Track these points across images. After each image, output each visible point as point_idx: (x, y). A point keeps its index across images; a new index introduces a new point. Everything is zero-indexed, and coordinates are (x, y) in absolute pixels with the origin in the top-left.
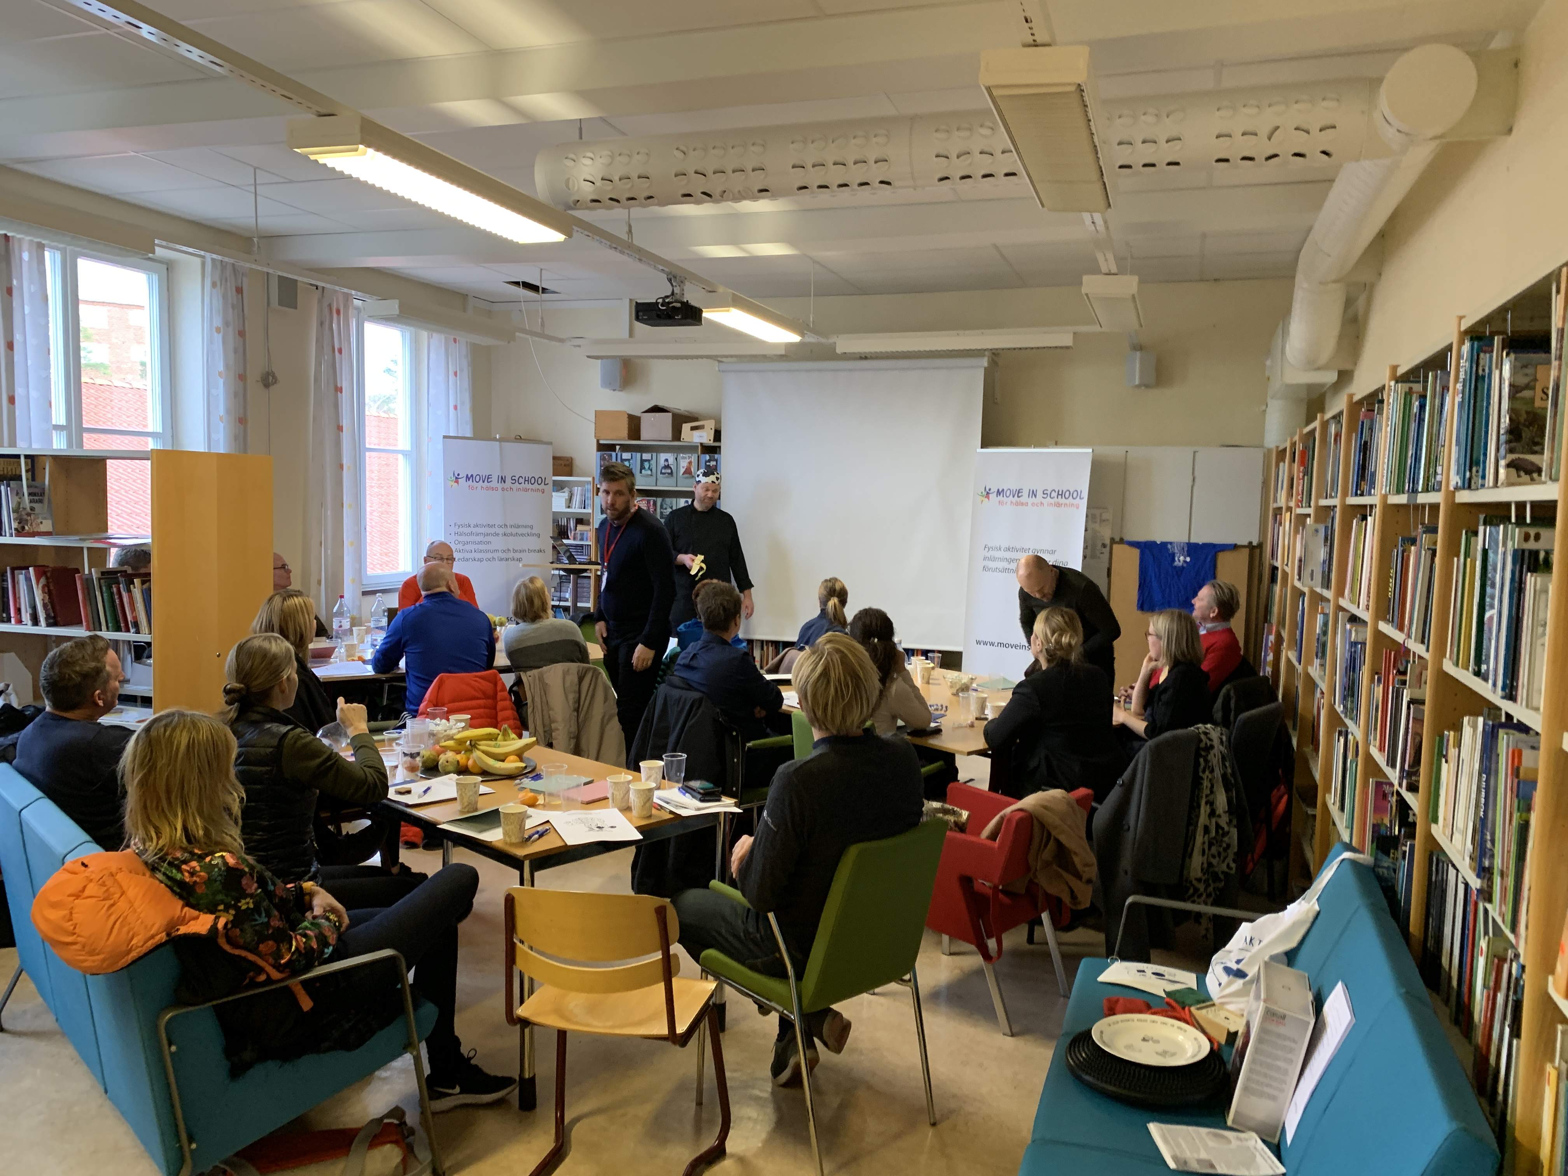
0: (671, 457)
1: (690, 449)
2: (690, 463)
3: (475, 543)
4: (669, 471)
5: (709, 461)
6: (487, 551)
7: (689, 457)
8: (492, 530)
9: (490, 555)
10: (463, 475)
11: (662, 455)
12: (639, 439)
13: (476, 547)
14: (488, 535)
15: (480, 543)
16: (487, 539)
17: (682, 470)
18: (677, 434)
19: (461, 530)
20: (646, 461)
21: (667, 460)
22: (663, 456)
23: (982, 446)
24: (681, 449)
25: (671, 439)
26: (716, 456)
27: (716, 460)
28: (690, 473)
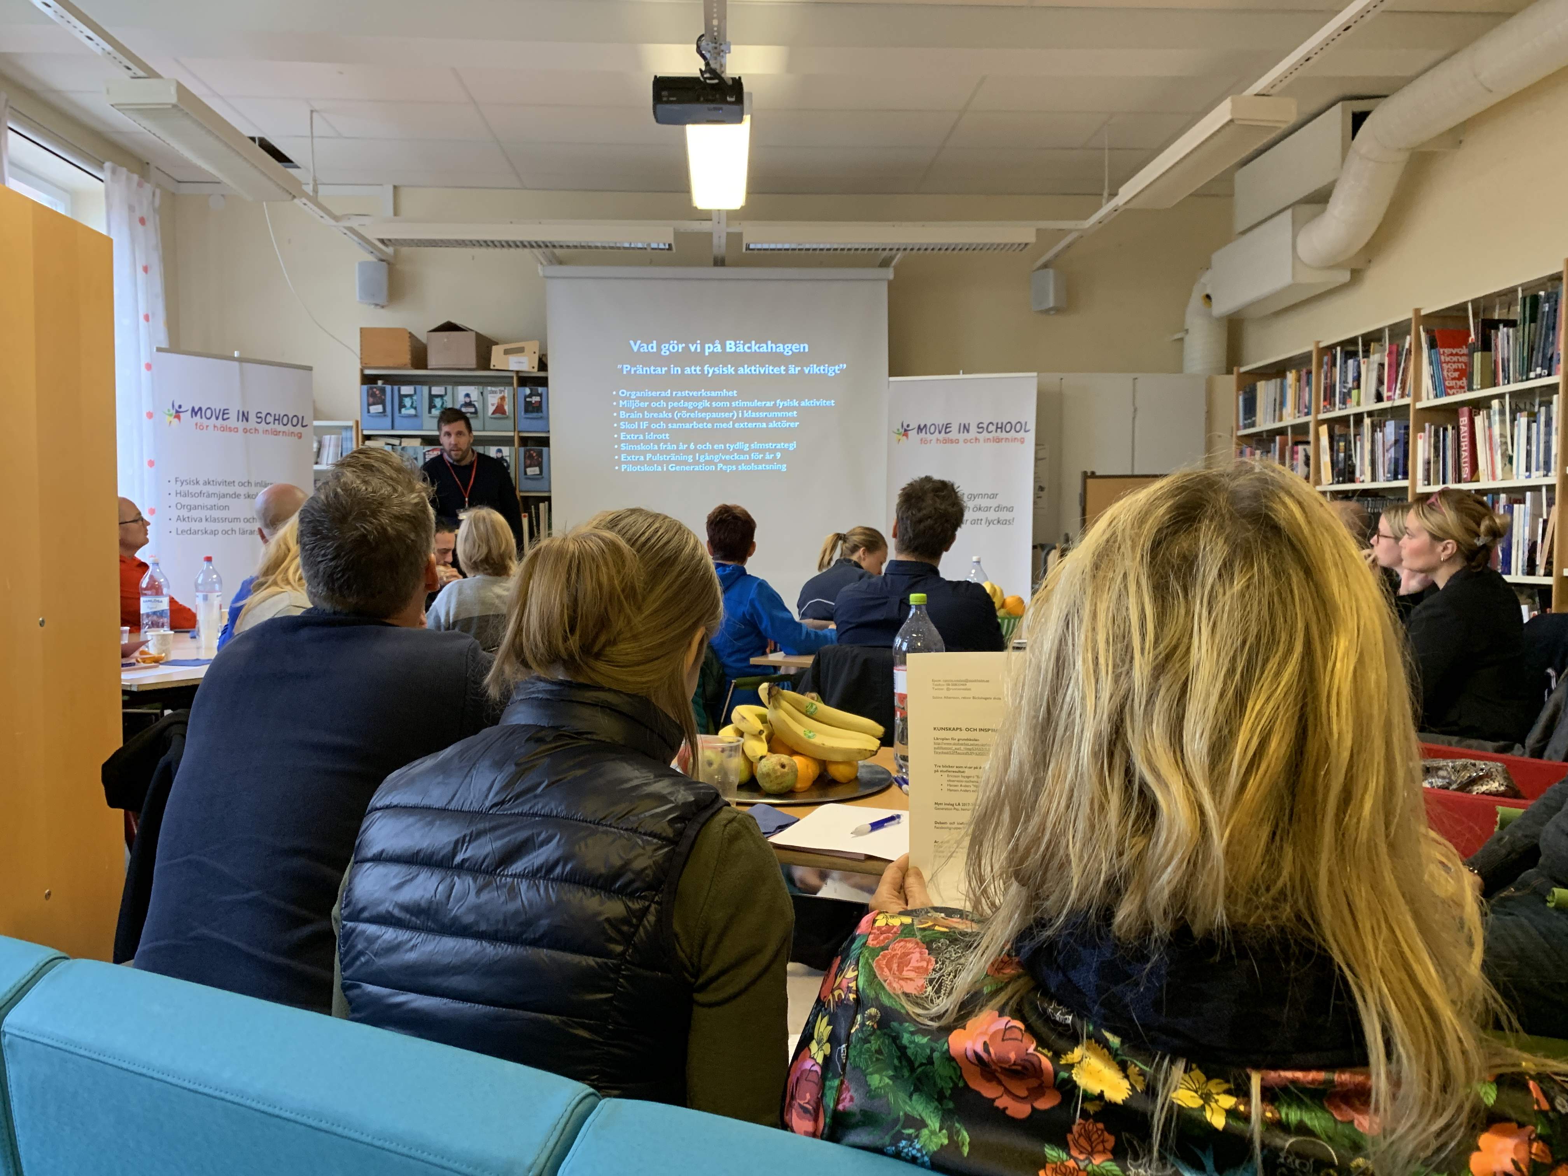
0: (474, 392)
1: (502, 380)
2: (503, 398)
3: (203, 507)
4: (473, 410)
6: (224, 520)
8: (230, 490)
9: (227, 526)
10: (187, 407)
12: (425, 367)
13: (208, 513)
14: (224, 496)
15: (212, 508)
16: (223, 502)
18: (484, 361)
19: (186, 488)
20: (437, 396)
22: (462, 390)
23: (891, 375)
24: (489, 380)
25: (474, 366)
26: (540, 390)
27: (540, 395)
28: (504, 412)
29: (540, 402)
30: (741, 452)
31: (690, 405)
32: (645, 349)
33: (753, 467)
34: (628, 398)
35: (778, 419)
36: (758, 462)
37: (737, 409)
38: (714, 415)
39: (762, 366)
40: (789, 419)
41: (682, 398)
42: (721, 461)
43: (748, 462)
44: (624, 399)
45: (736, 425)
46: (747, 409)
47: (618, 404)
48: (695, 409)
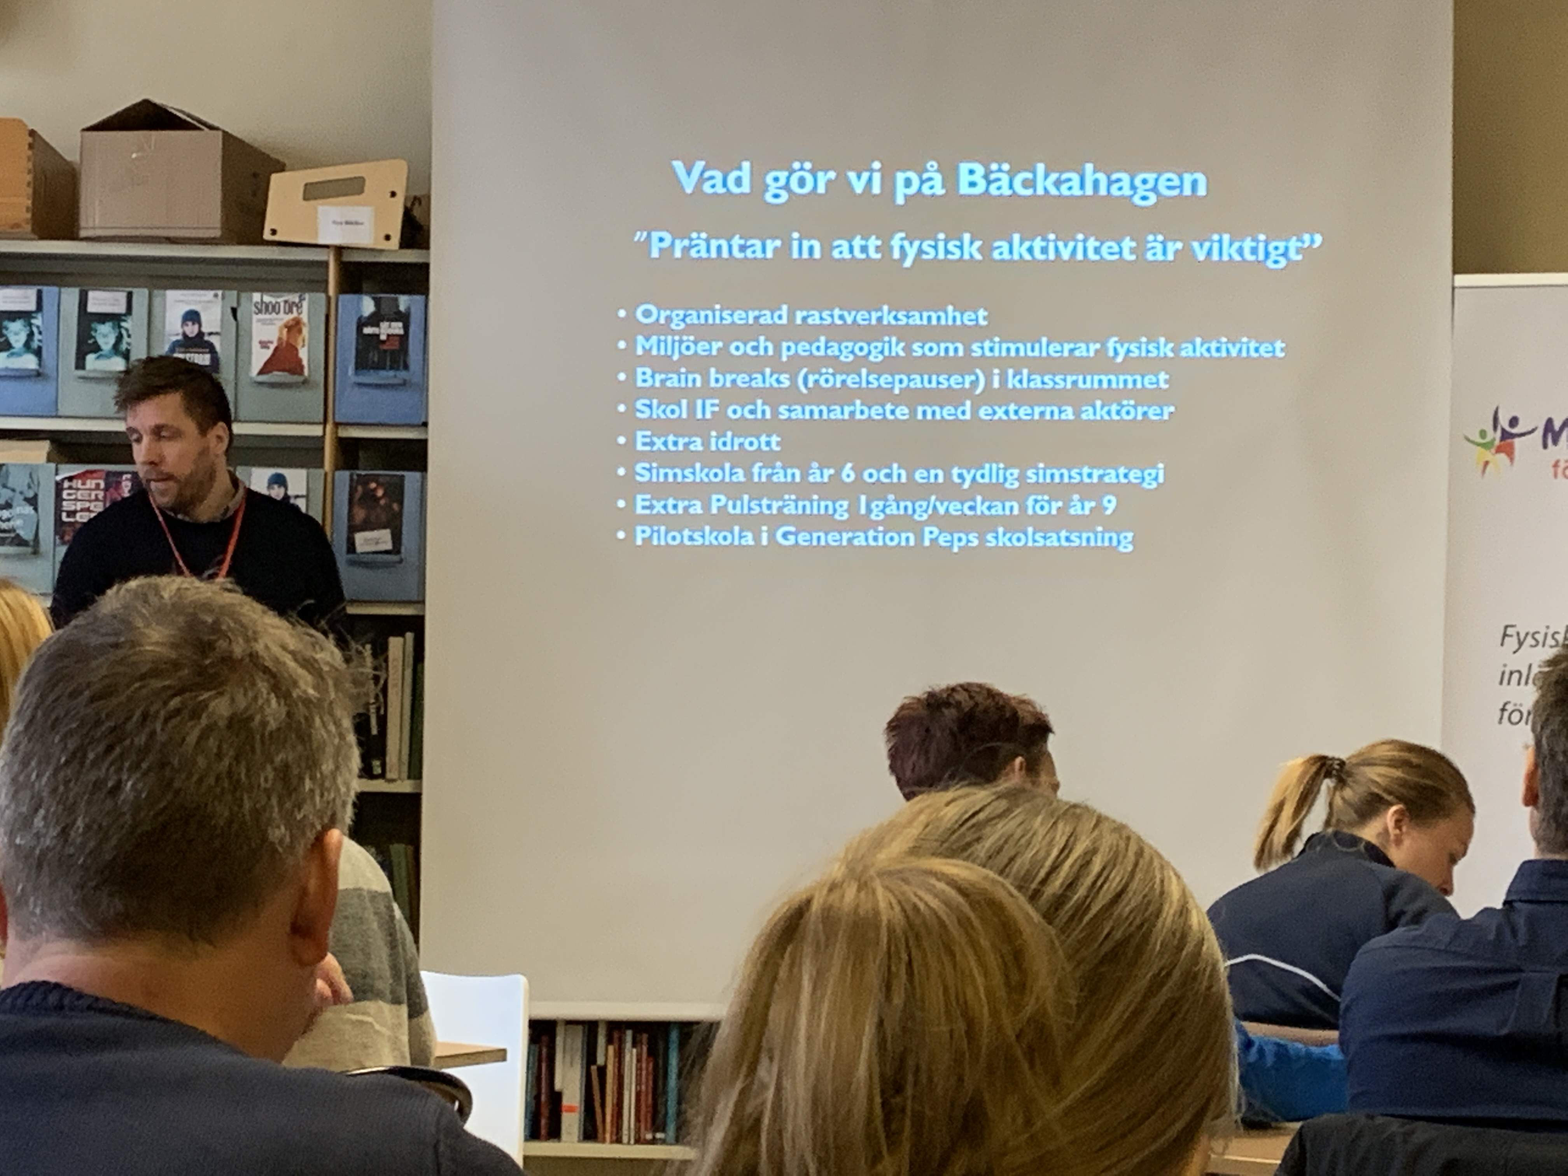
0: (211, 307)
1: (296, 273)
2: (294, 327)
4: (207, 358)
5: (375, 319)
7: (290, 307)
11: (172, 295)
12: (73, 233)
17: (260, 357)
18: (246, 214)
20: (103, 318)
21: (192, 317)
23: (1458, 268)
24: (260, 272)
25: (217, 233)
26: (404, 302)
27: (404, 318)
28: (296, 368)
29: (404, 338)
30: (995, 491)
31: (845, 352)
32: (714, 185)
33: (1032, 538)
34: (664, 329)
35: (1111, 396)
36: (1044, 524)
37: (986, 364)
38: (917, 382)
39: (1066, 237)
40: (1143, 397)
41: (821, 329)
42: (934, 518)
43: (1013, 524)
44: (648, 331)
45: (984, 413)
46: (1018, 363)
47: (632, 344)
48: (861, 361)
